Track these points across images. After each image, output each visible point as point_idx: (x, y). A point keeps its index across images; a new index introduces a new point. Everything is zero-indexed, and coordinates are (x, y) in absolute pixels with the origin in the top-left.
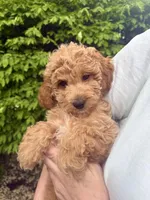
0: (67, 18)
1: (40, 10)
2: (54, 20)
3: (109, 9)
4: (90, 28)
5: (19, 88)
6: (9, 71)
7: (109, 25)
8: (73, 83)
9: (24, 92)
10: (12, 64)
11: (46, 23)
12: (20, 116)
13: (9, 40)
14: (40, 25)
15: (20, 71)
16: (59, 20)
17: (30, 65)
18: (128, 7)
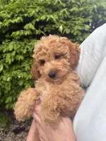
0: (52, 16)
1: (34, 12)
2: (43, 18)
3: (81, 9)
4: (68, 22)
5: (21, 64)
6: (14, 53)
7: (82, 20)
8: (49, 61)
9: (24, 67)
10: (15, 48)
11: (38, 20)
12: (21, 83)
13: (13, 33)
14: (34, 22)
15: (21, 53)
16: (47, 18)
17: (27, 49)
18: (95, 6)
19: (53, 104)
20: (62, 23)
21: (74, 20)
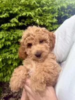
0: (30, 13)
1: (17, 10)
2: (24, 14)
3: (50, 8)
4: (42, 17)
6: (3, 40)
7: (51, 16)
9: (11, 50)
10: (4, 37)
11: (20, 15)
12: (10, 62)
13: (2, 25)
14: (17, 17)
15: (9, 40)
16: (26, 14)
17: (14, 37)
19: (41, 78)
20: (37, 18)
21: (46, 16)
